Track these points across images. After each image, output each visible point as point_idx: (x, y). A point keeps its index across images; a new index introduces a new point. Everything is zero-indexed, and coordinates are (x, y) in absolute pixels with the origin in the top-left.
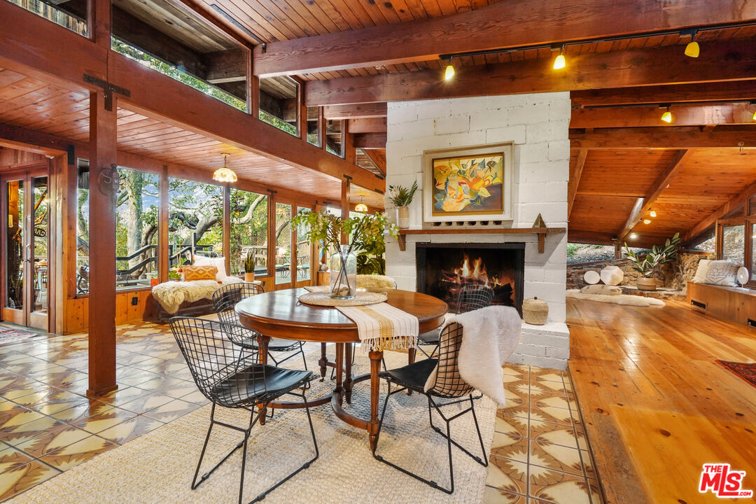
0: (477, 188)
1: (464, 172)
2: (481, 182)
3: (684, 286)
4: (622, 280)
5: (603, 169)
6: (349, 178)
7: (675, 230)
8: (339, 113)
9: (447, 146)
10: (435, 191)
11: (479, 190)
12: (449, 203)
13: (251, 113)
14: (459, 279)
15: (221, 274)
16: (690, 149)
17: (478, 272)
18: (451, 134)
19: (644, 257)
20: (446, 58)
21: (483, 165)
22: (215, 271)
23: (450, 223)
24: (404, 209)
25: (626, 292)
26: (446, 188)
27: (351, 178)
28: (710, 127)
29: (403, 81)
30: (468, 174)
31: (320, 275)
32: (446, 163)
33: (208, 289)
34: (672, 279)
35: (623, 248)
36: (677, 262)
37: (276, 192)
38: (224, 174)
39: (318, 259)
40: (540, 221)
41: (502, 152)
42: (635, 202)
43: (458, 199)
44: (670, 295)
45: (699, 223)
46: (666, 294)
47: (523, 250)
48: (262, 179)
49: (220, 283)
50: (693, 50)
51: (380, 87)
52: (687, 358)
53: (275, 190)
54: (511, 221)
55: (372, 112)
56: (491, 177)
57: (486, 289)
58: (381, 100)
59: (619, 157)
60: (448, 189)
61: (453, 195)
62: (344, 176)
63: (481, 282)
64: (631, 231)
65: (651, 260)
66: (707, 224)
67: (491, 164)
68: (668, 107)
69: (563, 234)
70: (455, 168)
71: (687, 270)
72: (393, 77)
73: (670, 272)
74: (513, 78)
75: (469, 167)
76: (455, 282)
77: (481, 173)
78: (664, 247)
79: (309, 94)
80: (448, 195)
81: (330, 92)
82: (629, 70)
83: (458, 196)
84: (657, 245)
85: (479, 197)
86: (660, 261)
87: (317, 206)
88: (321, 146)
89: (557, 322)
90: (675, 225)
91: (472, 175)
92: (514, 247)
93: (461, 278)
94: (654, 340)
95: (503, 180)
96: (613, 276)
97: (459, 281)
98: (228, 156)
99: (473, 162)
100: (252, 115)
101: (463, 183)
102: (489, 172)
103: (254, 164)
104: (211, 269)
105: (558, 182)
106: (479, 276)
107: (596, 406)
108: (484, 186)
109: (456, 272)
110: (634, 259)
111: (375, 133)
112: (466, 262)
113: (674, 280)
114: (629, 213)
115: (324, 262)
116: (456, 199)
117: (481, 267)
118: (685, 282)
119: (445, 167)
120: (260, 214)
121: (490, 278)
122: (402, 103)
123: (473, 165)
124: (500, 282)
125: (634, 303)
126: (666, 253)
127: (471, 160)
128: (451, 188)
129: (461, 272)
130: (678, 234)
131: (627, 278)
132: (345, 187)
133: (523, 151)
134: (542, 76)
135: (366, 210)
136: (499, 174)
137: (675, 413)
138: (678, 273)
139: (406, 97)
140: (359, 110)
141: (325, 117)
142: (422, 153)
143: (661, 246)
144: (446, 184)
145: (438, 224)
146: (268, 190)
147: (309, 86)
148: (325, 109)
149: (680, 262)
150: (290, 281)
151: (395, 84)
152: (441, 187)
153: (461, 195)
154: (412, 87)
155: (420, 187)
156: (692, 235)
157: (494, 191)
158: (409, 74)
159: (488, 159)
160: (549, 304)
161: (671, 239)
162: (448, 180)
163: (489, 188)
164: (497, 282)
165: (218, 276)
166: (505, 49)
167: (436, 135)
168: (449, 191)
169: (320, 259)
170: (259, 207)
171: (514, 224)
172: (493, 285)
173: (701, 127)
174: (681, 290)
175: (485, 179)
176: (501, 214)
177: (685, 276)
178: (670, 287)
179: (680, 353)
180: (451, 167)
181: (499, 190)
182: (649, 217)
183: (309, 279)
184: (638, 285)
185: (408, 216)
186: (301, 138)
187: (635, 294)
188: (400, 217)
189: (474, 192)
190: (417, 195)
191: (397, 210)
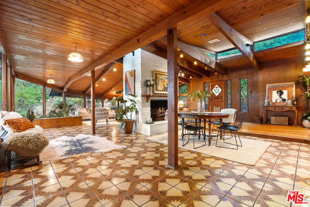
10: (156, 83)
12: (159, 88)
18: (158, 67)
32: (158, 75)
43: (161, 86)
91: (164, 80)
98: (77, 45)
101: (162, 82)
109: (158, 111)
122: (145, 51)
123: (164, 77)
128: (159, 83)
145: (156, 94)
162: (159, 80)
167: (154, 65)
175: (166, 82)
180: (160, 77)
189: (164, 85)
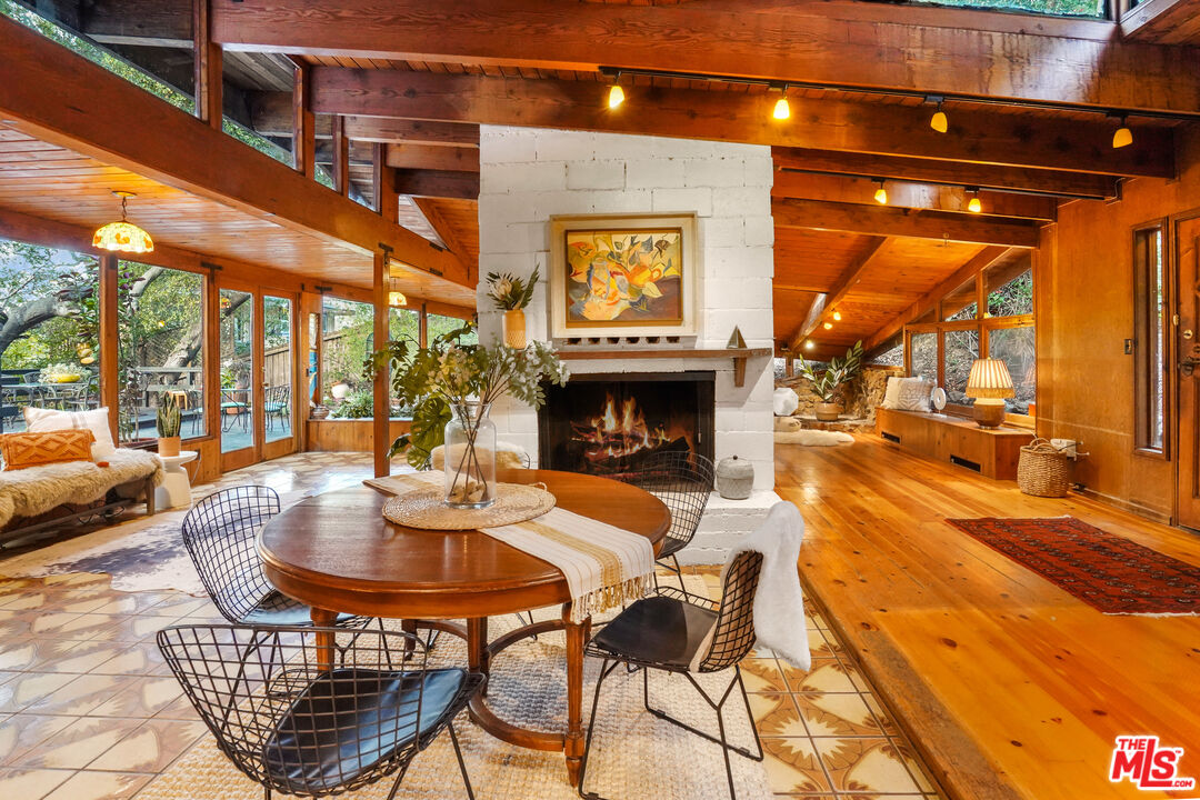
0: (640, 283)
1: (619, 256)
2: (647, 273)
3: (869, 412)
4: (797, 407)
5: (783, 253)
6: (388, 249)
7: (857, 337)
8: (377, 130)
9: (590, 211)
10: (571, 285)
11: (643, 286)
12: (595, 306)
13: (205, 117)
14: (599, 435)
15: (103, 446)
16: (889, 236)
17: (631, 421)
18: (594, 190)
19: (823, 373)
20: (611, 73)
21: (648, 245)
22: (89, 439)
23: (595, 340)
24: (518, 315)
25: (806, 425)
26: (588, 280)
27: (392, 250)
28: (915, 211)
29: (511, 92)
30: (625, 259)
31: (313, 427)
32: (588, 238)
33: (76, 483)
34: (852, 402)
35: (795, 361)
36: (858, 380)
37: (220, 268)
38: (123, 235)
39: (307, 395)
40: (737, 337)
41: (679, 227)
42: (813, 297)
43: (611, 299)
44: (856, 426)
45: (881, 328)
46: (851, 425)
47: (713, 383)
48: (195, 243)
49: (104, 465)
50: (940, 123)
51: (467, 95)
52: (913, 520)
53: (218, 262)
54: (693, 338)
55: (444, 136)
56: (661, 266)
57: (644, 448)
58: (469, 119)
59: (806, 238)
60: (592, 282)
61: (601, 292)
62: (380, 245)
63: (636, 439)
64: (807, 338)
65: (831, 378)
66: (893, 331)
67: (662, 246)
68: (881, 181)
69: (767, 358)
70: (604, 248)
71: (872, 391)
72: (492, 83)
73: (852, 393)
74: (693, 115)
75: (626, 247)
76: (593, 440)
77: (646, 259)
78: (845, 361)
79: (321, 91)
80: (592, 292)
81: (365, 93)
82: (845, 128)
83: (610, 294)
84: (837, 357)
85: (644, 297)
86: (841, 379)
87: (304, 293)
88: (340, 190)
89: (762, 490)
90: (858, 331)
91: (632, 261)
92: (699, 378)
93: (603, 434)
94: (868, 498)
95: (681, 271)
96: (786, 403)
97: (600, 439)
98: (128, 196)
99: (633, 239)
100: (208, 123)
101: (617, 273)
102: (658, 258)
103: (186, 216)
104: (78, 436)
105: (759, 279)
106: (633, 429)
107: (858, 618)
108: (651, 279)
109: (594, 424)
110: (811, 378)
111: (439, 171)
112: (610, 406)
113: (857, 404)
114: (805, 312)
115: (317, 400)
116: (606, 301)
117: (636, 414)
118: (870, 407)
119: (586, 245)
120: (156, 303)
121: (651, 430)
122: (508, 128)
123: (633, 244)
124: (667, 436)
125: (821, 442)
126: (848, 367)
127: (630, 236)
128: (598, 281)
129: (602, 424)
130: (860, 342)
131: (802, 403)
132: (380, 265)
133: (708, 228)
134: (733, 118)
135: (404, 303)
136: (675, 261)
137: (945, 610)
138: (860, 395)
139: (516, 119)
140: (418, 130)
141: (347, 135)
142: (548, 218)
143: (841, 359)
144: (589, 273)
145: (575, 341)
146: (204, 265)
147: (320, 76)
148: (347, 121)
149: (862, 380)
150: (252, 444)
151: (496, 95)
152: (581, 278)
153: (615, 294)
154: (525, 103)
155: (543, 276)
156: (875, 343)
157: (667, 289)
158: (521, 81)
159: (656, 237)
160: (755, 466)
161: (852, 347)
162: (591, 267)
163: (660, 283)
164: (662, 437)
165: (95, 449)
166: (705, 75)
167: (568, 189)
168: (594, 286)
169: (311, 395)
170: (152, 288)
171: (698, 341)
172: (656, 441)
173: (906, 211)
174: (866, 418)
175: (652, 268)
176: (680, 325)
177: (872, 397)
178: (851, 413)
179: (904, 515)
180: (597, 246)
181: (675, 287)
182: (830, 320)
183: (290, 435)
184: (818, 414)
185: (524, 329)
186: (303, 173)
187: (816, 427)
188: (509, 329)
189: (635, 290)
190: (539, 289)
191: (504, 317)
